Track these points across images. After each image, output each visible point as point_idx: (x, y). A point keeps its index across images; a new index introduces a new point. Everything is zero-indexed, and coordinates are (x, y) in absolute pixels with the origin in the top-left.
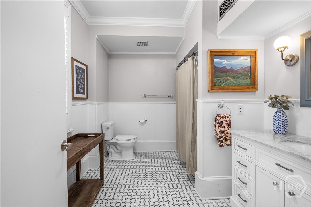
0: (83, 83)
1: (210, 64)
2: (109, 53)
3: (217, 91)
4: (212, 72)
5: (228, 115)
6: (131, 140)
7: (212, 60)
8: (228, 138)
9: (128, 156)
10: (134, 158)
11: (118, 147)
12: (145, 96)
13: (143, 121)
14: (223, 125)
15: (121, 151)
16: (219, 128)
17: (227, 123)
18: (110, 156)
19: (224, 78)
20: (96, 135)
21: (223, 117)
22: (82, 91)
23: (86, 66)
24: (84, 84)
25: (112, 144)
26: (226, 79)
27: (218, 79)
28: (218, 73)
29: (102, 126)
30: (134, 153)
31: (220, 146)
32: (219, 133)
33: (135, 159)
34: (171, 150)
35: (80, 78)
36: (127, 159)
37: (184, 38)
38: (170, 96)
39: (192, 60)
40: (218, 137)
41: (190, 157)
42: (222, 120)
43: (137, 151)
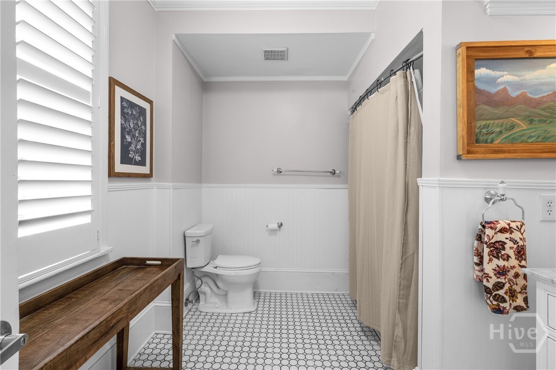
0: (140, 141)
1: (465, 82)
2: (205, 80)
3: (483, 156)
4: (468, 105)
5: (519, 224)
6: (249, 268)
7: (470, 72)
8: (518, 290)
9: (242, 303)
10: (254, 309)
11: (220, 284)
12: (279, 172)
13: (275, 226)
14: (503, 252)
15: (227, 292)
16: (490, 260)
17: (515, 246)
18: (202, 302)
19: (501, 121)
20: (166, 263)
21: (503, 231)
22: (138, 158)
23: (151, 102)
24: (142, 144)
25: (208, 275)
26: (506, 124)
27: (484, 123)
28: (485, 107)
29: (185, 236)
30: (254, 296)
31: (494, 312)
32: (492, 274)
33: (257, 310)
34: (336, 291)
35: (134, 128)
36: (240, 312)
37: (373, 36)
38: (333, 173)
39: (402, 80)
40: (491, 287)
41: (394, 326)
42: (501, 237)
43: (261, 290)
